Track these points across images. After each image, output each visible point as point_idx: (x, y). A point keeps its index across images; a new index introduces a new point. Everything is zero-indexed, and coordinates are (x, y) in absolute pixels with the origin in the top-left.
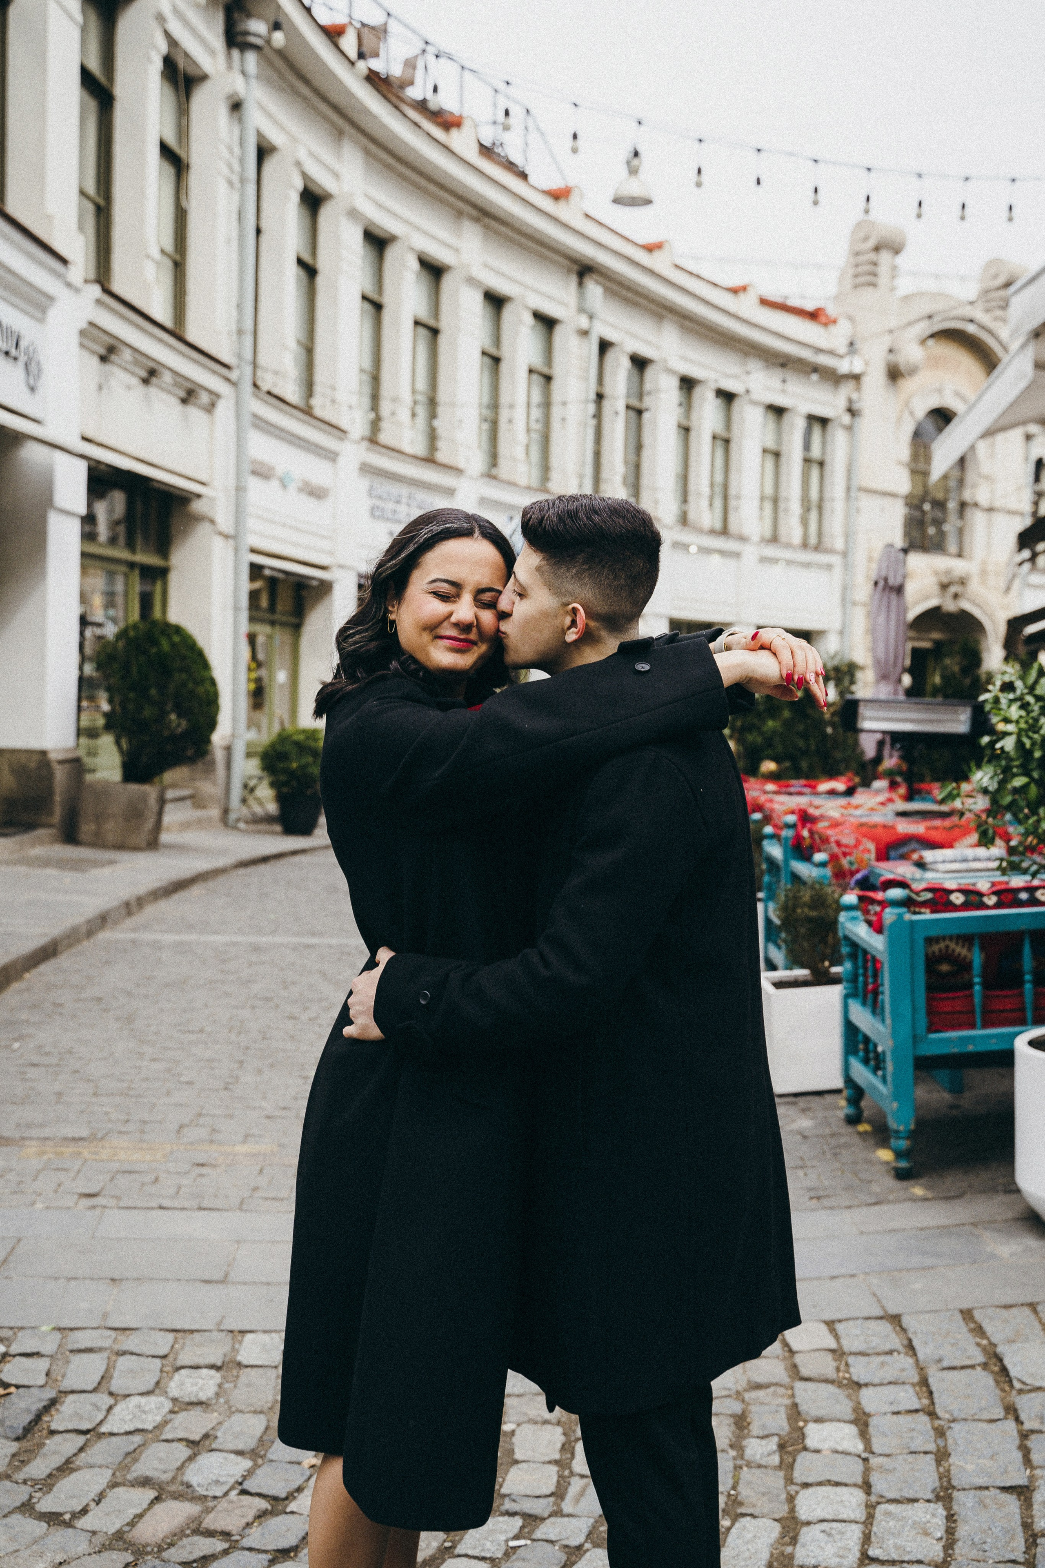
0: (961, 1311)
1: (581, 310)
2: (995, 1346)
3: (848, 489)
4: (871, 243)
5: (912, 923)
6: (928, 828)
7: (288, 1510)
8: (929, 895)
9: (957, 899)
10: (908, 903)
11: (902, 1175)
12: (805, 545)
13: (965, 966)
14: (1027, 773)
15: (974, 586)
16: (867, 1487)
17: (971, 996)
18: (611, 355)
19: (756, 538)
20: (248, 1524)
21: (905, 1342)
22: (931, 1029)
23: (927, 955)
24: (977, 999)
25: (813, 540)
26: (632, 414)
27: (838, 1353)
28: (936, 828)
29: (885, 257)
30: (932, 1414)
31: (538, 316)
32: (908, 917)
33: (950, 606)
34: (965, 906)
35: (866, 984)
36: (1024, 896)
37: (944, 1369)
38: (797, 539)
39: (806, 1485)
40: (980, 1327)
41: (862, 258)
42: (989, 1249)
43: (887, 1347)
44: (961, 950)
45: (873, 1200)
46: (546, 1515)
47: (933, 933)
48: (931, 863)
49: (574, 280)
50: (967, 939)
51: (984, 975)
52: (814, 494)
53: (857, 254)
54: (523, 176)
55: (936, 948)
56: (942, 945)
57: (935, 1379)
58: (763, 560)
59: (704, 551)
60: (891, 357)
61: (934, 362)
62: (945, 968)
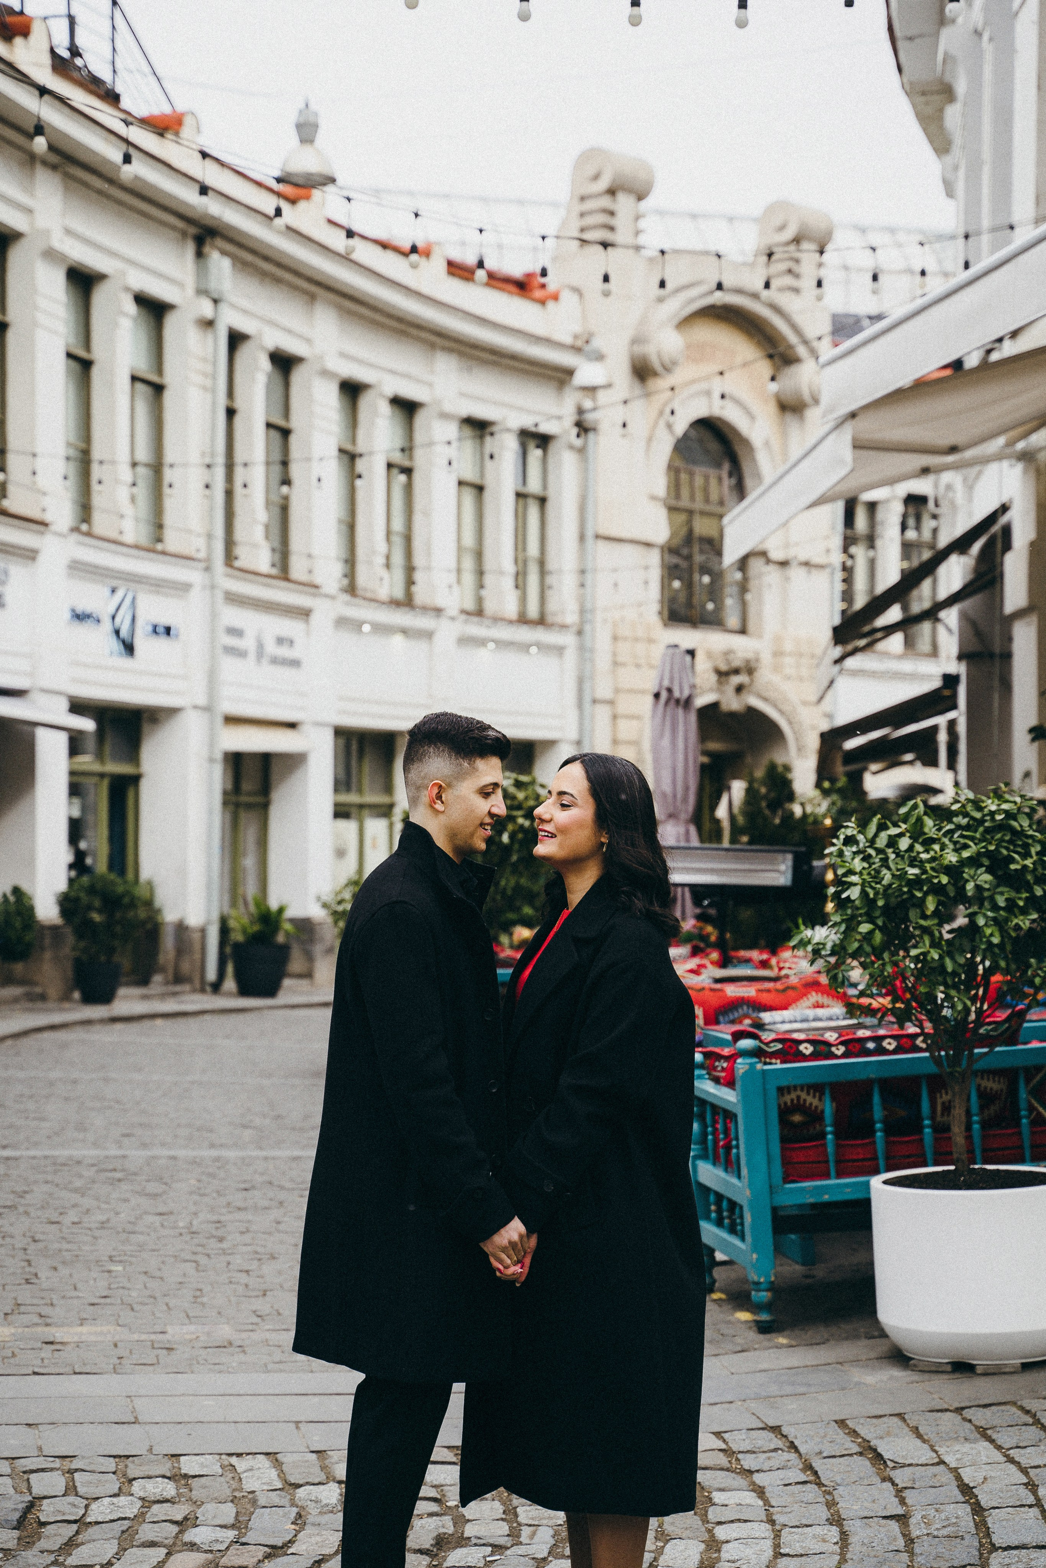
0: (836, 1421)
1: (201, 292)
2: (868, 1441)
3: (582, 538)
4: (603, 184)
5: (764, 1071)
6: (758, 991)
7: (289, 1552)
8: (780, 1046)
9: (807, 1049)
10: (758, 1053)
11: (764, 1328)
12: (523, 620)
13: (817, 1117)
14: (871, 921)
15: (765, 676)
16: (772, 1522)
17: (824, 1146)
18: (244, 353)
19: (453, 612)
20: (259, 1561)
21: (788, 1444)
22: (787, 1179)
23: (779, 1106)
24: (830, 1149)
25: (533, 611)
26: (275, 435)
27: (727, 1452)
28: (769, 991)
29: (624, 203)
30: (820, 1484)
31: (142, 300)
32: (759, 1066)
33: (732, 703)
34: (814, 1056)
35: (716, 1141)
36: (871, 1045)
37: (825, 1458)
38: (511, 609)
39: (720, 1523)
40: (855, 1431)
41: (590, 205)
42: (856, 1379)
43: (772, 1447)
44: (812, 1100)
45: (739, 1349)
46: (509, 1545)
47: (784, 1083)
48: (769, 1024)
49: (190, 249)
50: (817, 1088)
51: (836, 1124)
52: (533, 549)
53: (583, 199)
54: (112, 98)
55: (787, 1098)
56: (793, 1095)
57: (817, 1464)
58: (465, 641)
59: (381, 629)
60: (638, 350)
61: (696, 353)
62: (797, 1118)
